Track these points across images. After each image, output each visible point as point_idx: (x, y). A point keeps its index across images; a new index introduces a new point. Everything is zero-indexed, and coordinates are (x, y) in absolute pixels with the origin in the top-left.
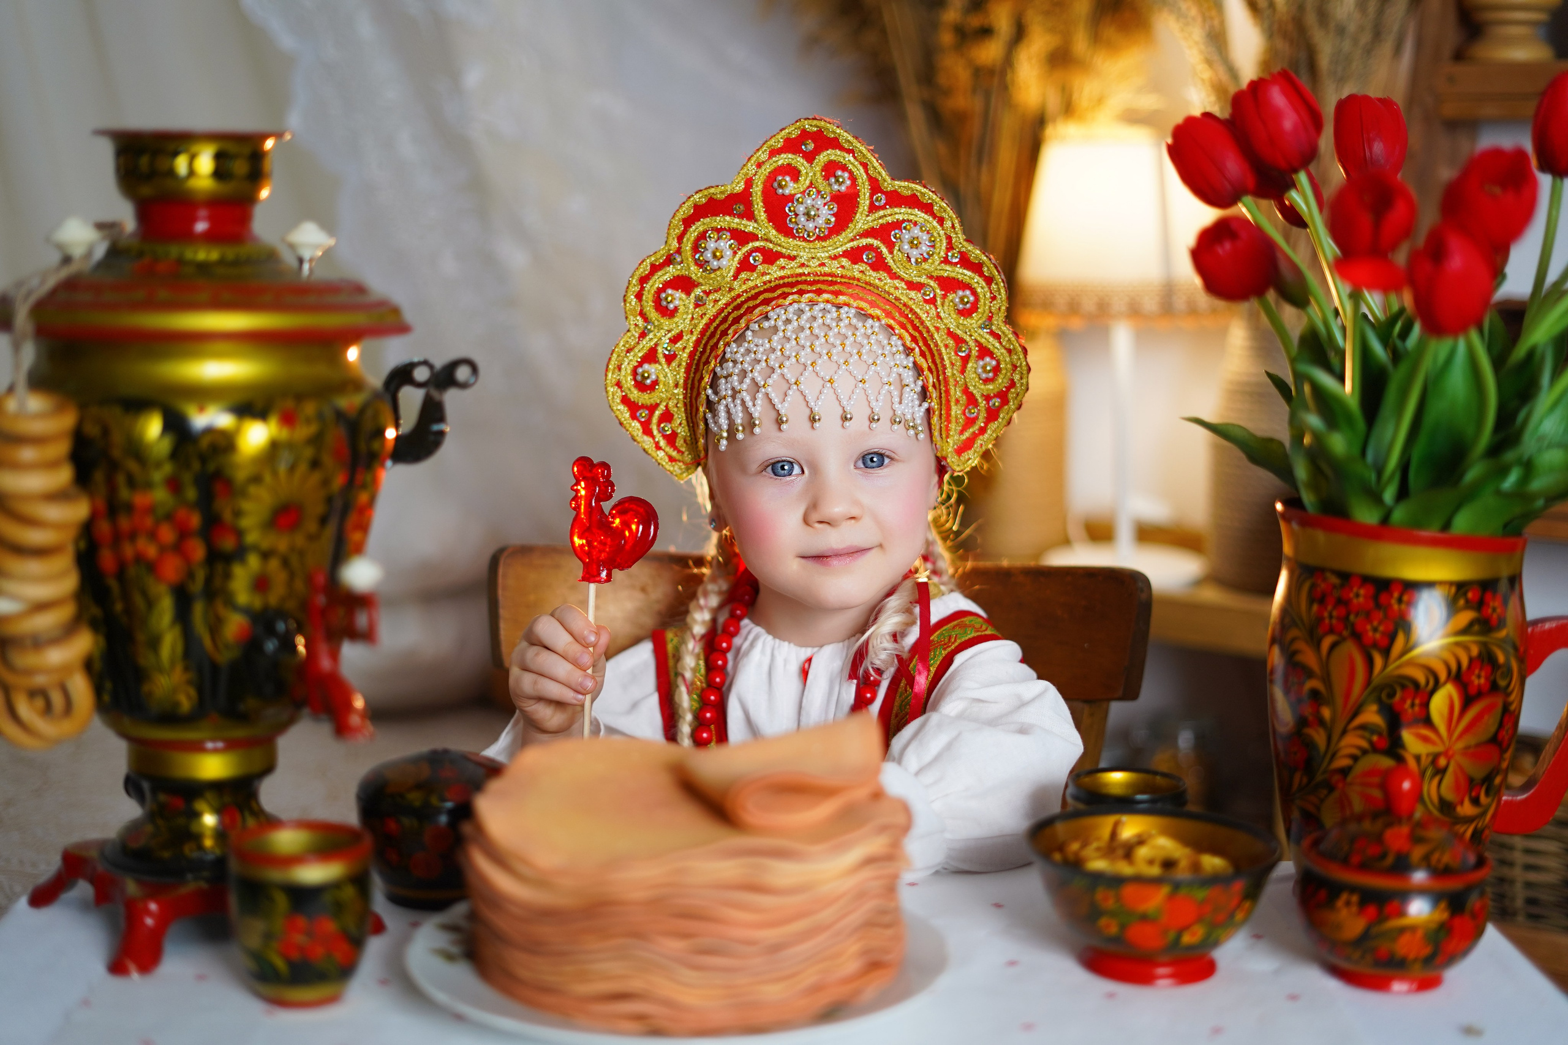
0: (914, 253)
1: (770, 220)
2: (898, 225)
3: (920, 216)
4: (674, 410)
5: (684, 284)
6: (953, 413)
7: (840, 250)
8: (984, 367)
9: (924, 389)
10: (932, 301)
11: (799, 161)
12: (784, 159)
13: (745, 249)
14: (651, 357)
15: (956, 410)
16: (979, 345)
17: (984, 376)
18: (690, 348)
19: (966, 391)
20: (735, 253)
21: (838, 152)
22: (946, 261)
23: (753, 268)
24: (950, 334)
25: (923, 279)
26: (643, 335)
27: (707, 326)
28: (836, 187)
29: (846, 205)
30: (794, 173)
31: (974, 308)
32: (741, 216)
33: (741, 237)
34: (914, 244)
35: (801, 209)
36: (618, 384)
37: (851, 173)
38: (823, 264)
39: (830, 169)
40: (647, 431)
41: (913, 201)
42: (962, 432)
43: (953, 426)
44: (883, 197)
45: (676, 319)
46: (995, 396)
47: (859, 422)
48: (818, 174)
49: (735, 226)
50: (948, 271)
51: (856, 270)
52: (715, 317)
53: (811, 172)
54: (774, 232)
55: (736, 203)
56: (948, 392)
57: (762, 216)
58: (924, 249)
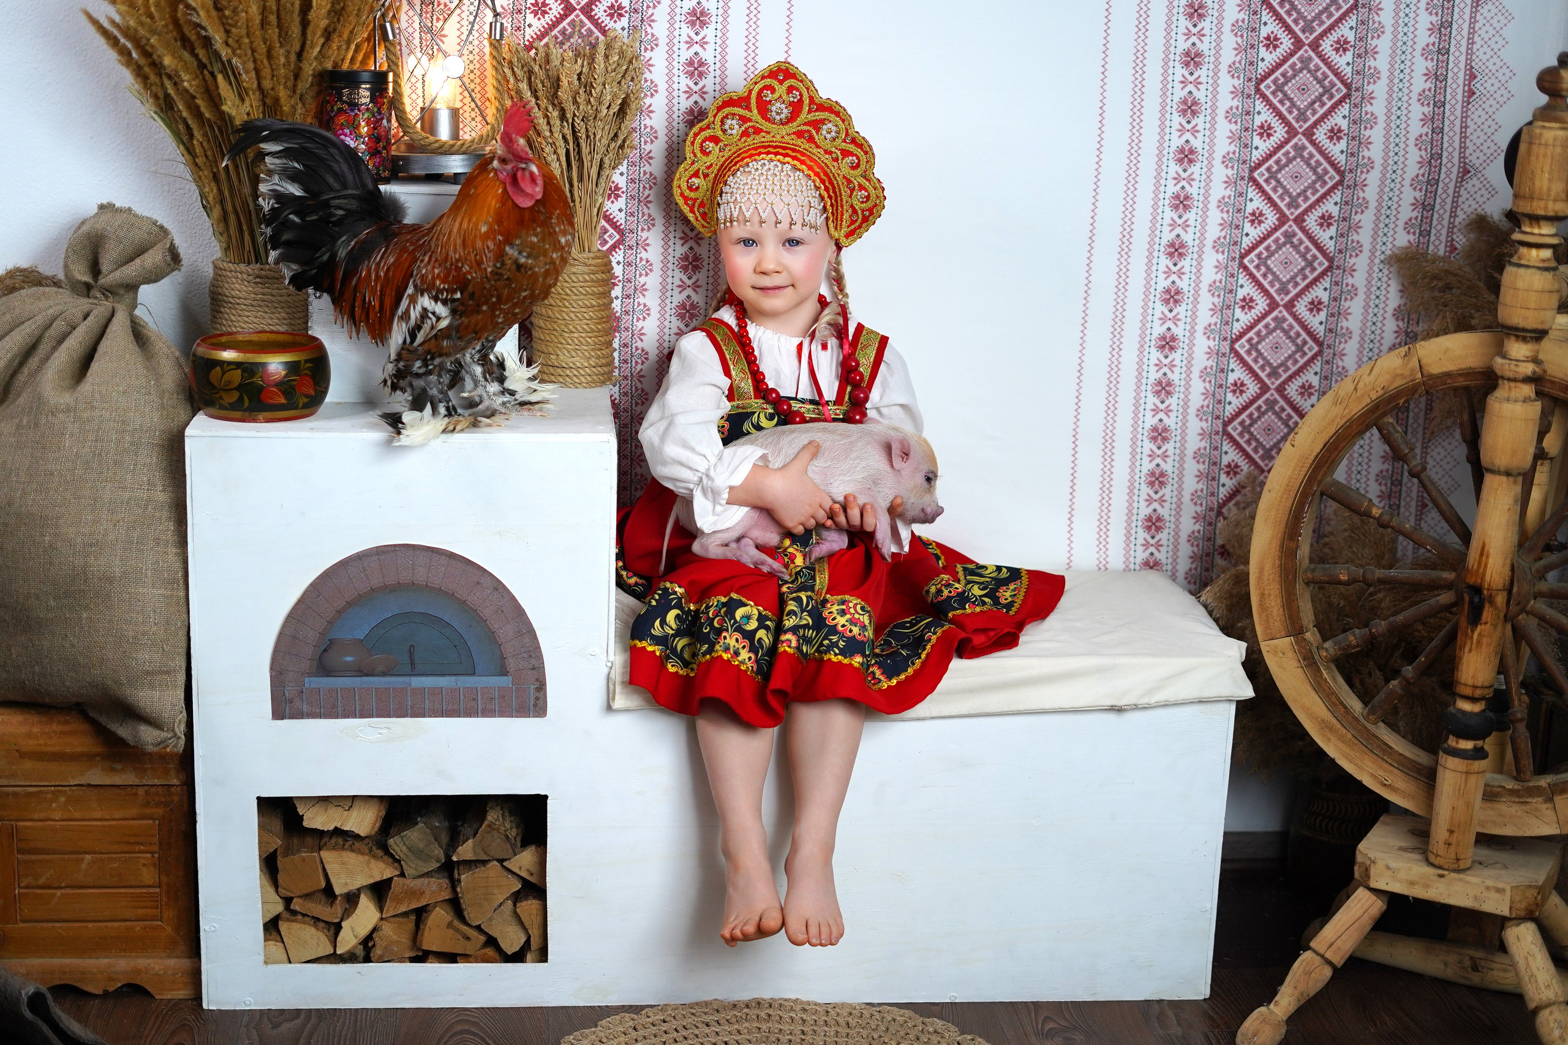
0: (828, 136)
1: (759, 112)
2: (822, 122)
3: (832, 117)
4: (706, 202)
5: (715, 140)
7: (792, 131)
8: (861, 196)
9: (825, 208)
10: (836, 160)
11: (775, 83)
12: (768, 81)
13: (745, 126)
14: (696, 174)
15: (846, 216)
16: (860, 185)
17: (861, 200)
18: (715, 172)
19: (852, 207)
20: (740, 127)
21: (795, 81)
22: (844, 141)
23: (748, 136)
24: (844, 177)
25: (833, 150)
26: (693, 163)
27: (725, 161)
28: (792, 99)
30: (773, 91)
31: (858, 165)
32: (745, 109)
33: (743, 119)
34: (830, 131)
35: (774, 108)
36: (679, 187)
37: (800, 92)
38: (783, 137)
39: (790, 89)
40: (692, 211)
41: (830, 110)
42: (849, 227)
43: (844, 224)
44: (815, 106)
45: (709, 158)
46: (867, 210)
47: (784, 225)
48: (784, 92)
49: (742, 113)
50: (844, 146)
51: (799, 142)
52: (728, 159)
53: (781, 90)
54: (760, 118)
55: (742, 101)
56: (842, 206)
57: (755, 111)
58: (833, 134)
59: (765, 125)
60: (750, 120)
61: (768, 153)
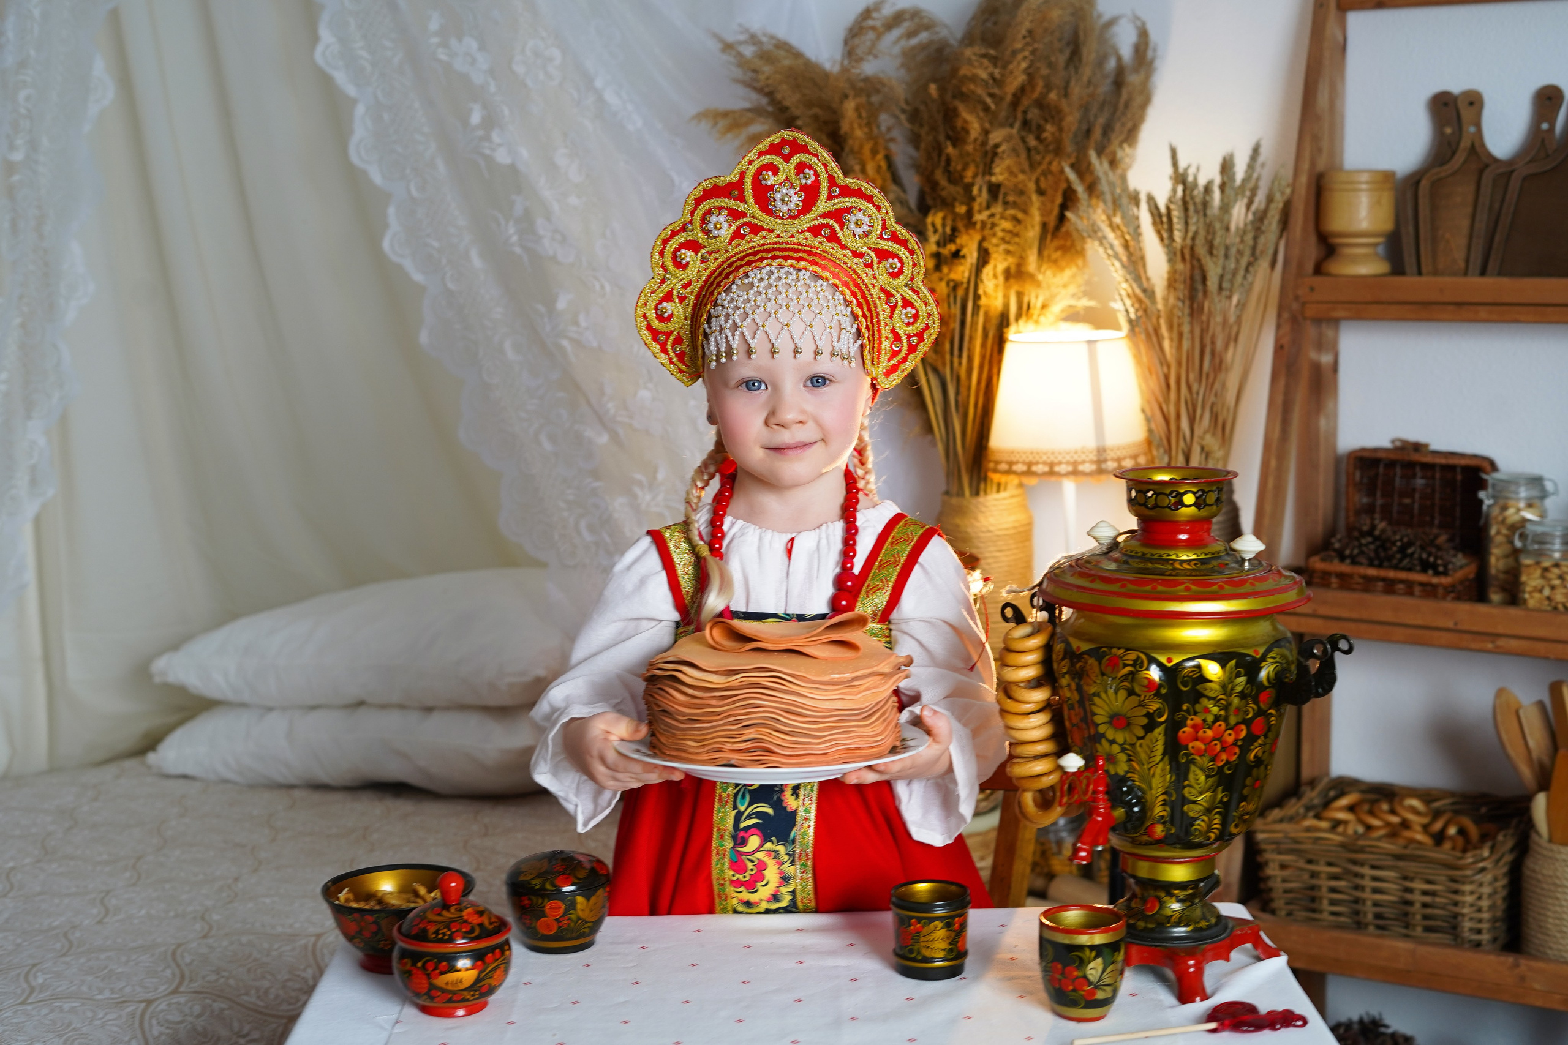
0: (859, 231)
1: (756, 203)
2: (848, 210)
3: (863, 204)
4: (683, 336)
5: (694, 246)
6: (883, 347)
7: (805, 227)
8: (906, 315)
9: (859, 330)
10: (870, 265)
11: (778, 161)
12: (768, 159)
13: (737, 223)
14: (668, 297)
15: (885, 344)
16: (904, 299)
17: (906, 321)
18: (696, 292)
19: (893, 331)
20: (730, 225)
21: (807, 156)
22: (881, 237)
23: (743, 237)
24: (882, 289)
25: (864, 250)
26: (663, 282)
27: (709, 277)
28: (804, 181)
29: (810, 194)
30: (775, 170)
31: (901, 272)
32: (736, 199)
33: (735, 214)
34: (858, 224)
35: (778, 196)
36: (645, 316)
37: (815, 171)
38: (792, 236)
39: (801, 168)
40: (664, 350)
41: (859, 193)
42: (889, 360)
43: (883, 356)
44: (837, 189)
45: (687, 271)
46: (914, 335)
47: (807, 356)
48: (792, 171)
49: (731, 206)
50: (882, 245)
51: (815, 241)
52: (715, 271)
53: (787, 169)
54: (758, 211)
55: (733, 190)
56: (879, 331)
57: (751, 200)
58: (866, 228)
59: (766, 220)
60: (744, 215)
61: (774, 258)
